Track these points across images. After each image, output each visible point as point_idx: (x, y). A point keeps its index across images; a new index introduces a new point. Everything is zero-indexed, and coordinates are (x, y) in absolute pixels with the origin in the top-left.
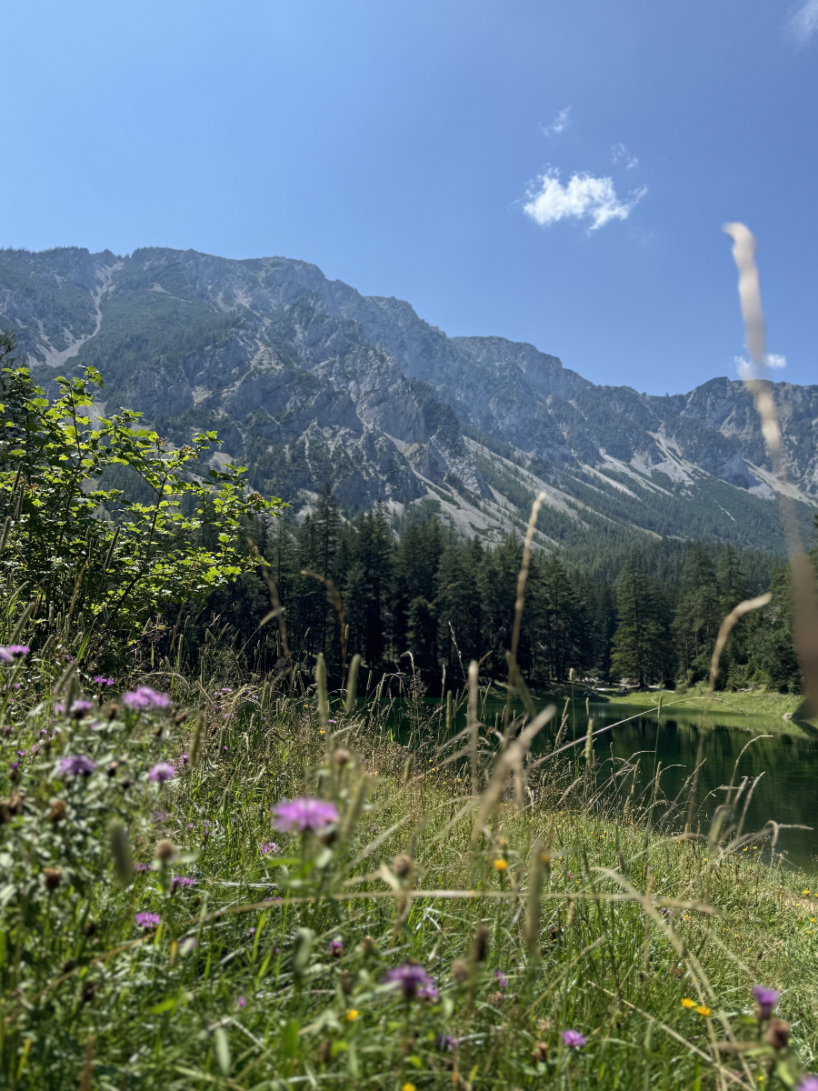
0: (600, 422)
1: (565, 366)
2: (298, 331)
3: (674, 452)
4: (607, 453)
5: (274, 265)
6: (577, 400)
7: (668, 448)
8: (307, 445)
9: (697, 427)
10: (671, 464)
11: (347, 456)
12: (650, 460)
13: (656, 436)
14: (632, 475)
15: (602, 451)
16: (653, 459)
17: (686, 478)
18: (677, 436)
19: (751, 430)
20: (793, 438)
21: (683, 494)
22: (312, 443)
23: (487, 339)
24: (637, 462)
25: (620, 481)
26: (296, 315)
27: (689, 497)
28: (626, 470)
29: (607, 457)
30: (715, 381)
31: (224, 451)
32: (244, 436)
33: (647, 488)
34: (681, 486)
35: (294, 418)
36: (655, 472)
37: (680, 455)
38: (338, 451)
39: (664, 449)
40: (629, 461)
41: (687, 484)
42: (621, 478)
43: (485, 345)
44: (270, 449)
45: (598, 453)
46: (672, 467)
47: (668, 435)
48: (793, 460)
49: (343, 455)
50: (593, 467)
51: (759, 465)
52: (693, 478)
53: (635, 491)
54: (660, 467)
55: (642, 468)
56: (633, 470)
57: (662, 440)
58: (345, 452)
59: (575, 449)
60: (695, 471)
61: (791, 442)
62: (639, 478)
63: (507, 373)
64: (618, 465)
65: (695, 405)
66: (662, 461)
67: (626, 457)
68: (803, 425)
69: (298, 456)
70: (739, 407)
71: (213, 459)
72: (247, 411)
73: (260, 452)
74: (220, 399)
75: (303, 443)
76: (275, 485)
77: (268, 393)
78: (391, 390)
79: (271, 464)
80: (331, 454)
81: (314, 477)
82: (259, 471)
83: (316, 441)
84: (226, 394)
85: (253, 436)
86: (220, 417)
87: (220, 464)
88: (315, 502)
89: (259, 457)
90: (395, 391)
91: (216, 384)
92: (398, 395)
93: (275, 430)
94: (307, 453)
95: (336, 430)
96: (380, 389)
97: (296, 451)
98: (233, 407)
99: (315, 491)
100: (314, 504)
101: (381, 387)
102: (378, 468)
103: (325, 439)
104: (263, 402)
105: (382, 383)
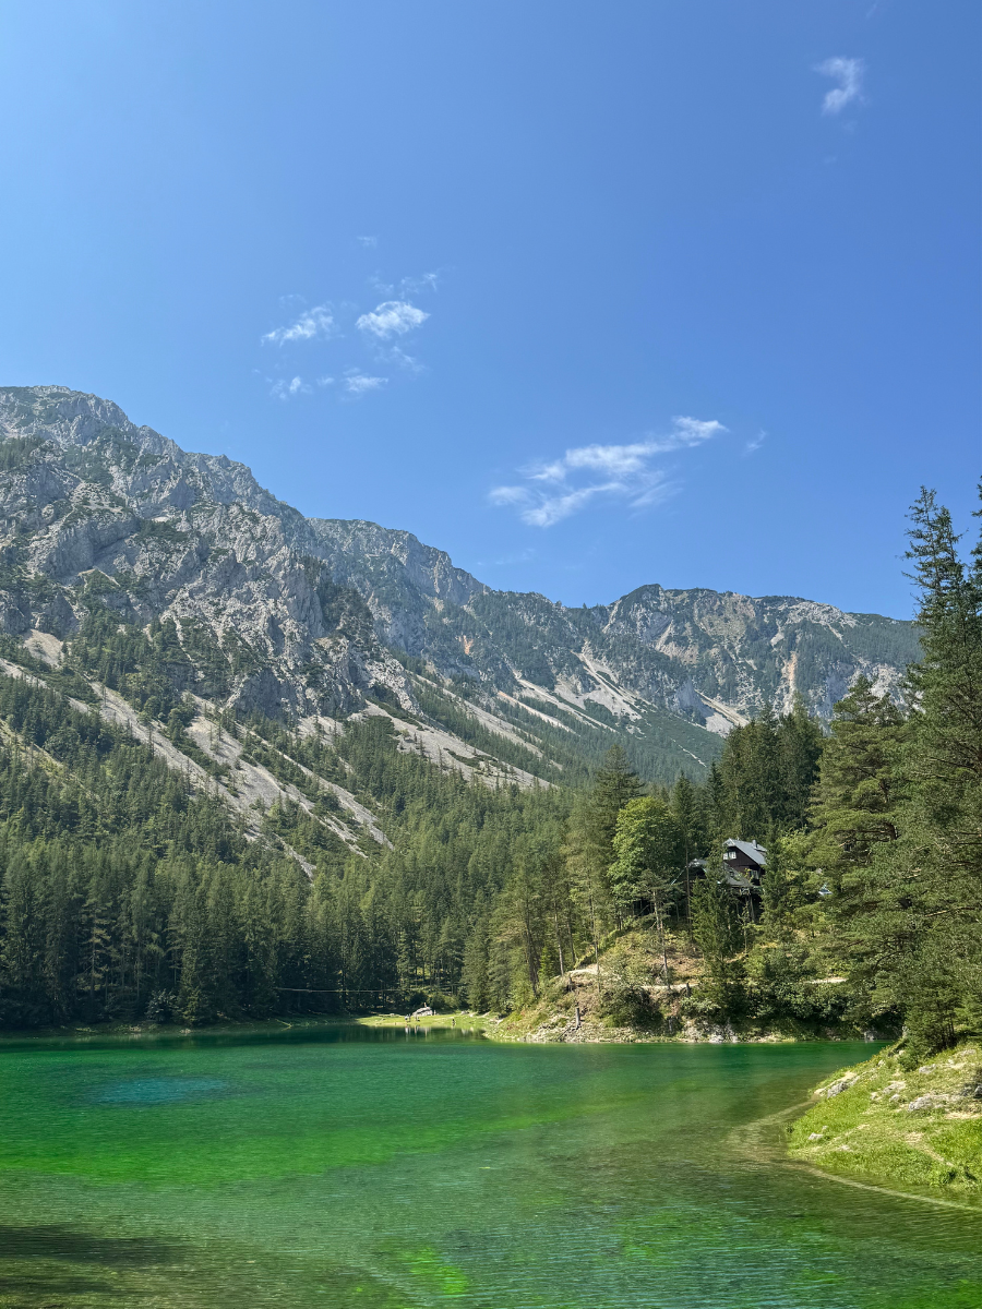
0: (509, 637)
1: (455, 564)
2: (116, 475)
3: (608, 677)
4: (523, 677)
5: (53, 396)
6: (475, 608)
7: (598, 672)
8: (179, 627)
9: (633, 646)
10: (606, 692)
11: (246, 645)
12: (579, 688)
13: (581, 656)
14: (561, 706)
15: (517, 675)
16: (584, 686)
17: (631, 711)
18: (608, 659)
19: (696, 652)
20: (751, 662)
21: (631, 731)
22: (185, 623)
23: (351, 523)
24: (562, 689)
25: (551, 714)
26: (108, 455)
27: (640, 735)
28: (553, 700)
29: (523, 682)
30: (644, 589)
31: (45, 629)
32: (75, 608)
33: (586, 723)
34: (626, 720)
35: (151, 584)
36: (587, 702)
37: (616, 682)
38: (232, 636)
39: (594, 674)
40: (553, 688)
41: (633, 718)
42: (550, 710)
43: (348, 531)
44: (122, 629)
45: (513, 676)
46: (609, 697)
47: (596, 656)
48: (755, 689)
49: (240, 643)
50: (512, 696)
51: (713, 696)
52: (639, 711)
53: (573, 727)
54: (594, 696)
55: (571, 697)
56: (562, 700)
57: (588, 663)
58: (241, 639)
59: (485, 671)
60: (638, 702)
61: (750, 667)
62: (573, 711)
63: (384, 567)
64: (541, 693)
65: (623, 619)
66: (594, 689)
67: (549, 684)
68: (761, 647)
69: (168, 640)
70: (677, 622)
71: (31, 639)
72: (72, 572)
73: (107, 632)
74: (27, 550)
75: (171, 623)
76: (145, 683)
77: (103, 547)
78: (272, 562)
79: (133, 650)
80: (221, 641)
81: (201, 675)
82: (114, 659)
83: (192, 621)
84: (37, 543)
85: (91, 609)
86: (32, 577)
87: (45, 648)
88: (212, 712)
89: (108, 641)
90: (279, 564)
91: (17, 529)
92: (285, 569)
93: (123, 601)
94: (180, 637)
95: (221, 607)
96: (256, 559)
97: (164, 634)
98: (51, 563)
99: (206, 697)
100: (211, 715)
101: (257, 557)
102: (291, 665)
103: (206, 619)
104: (95, 560)
105: (260, 552)
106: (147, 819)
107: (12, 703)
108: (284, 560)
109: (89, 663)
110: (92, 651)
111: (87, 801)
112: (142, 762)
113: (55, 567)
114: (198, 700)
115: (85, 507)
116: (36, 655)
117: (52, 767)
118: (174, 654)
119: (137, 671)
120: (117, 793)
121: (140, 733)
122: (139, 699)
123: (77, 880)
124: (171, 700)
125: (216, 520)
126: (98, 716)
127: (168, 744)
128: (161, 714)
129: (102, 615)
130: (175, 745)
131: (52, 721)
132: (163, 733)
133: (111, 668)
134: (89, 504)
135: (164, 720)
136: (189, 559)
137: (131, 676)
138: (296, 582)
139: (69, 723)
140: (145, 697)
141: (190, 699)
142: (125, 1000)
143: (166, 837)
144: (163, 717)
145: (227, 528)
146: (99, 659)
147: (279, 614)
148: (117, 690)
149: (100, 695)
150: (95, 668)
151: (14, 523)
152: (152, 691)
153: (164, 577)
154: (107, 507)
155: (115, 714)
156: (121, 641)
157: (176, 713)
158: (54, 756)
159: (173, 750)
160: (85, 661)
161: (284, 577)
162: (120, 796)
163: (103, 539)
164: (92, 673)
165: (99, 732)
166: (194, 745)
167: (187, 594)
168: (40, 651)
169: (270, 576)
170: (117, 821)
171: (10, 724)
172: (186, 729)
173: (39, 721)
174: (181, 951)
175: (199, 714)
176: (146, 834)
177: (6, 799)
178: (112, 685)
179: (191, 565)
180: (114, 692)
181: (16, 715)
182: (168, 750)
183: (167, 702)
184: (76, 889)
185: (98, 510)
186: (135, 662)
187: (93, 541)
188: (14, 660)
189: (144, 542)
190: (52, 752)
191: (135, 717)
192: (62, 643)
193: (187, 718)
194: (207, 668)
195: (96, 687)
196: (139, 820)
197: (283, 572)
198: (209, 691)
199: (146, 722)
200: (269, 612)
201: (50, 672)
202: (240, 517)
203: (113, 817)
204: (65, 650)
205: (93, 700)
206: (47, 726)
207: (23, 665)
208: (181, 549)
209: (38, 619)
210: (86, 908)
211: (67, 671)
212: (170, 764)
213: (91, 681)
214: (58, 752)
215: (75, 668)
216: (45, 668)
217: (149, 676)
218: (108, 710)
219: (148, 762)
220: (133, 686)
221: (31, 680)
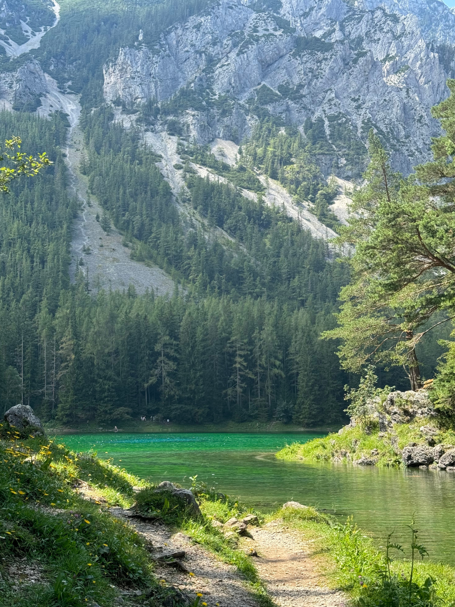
8: (327, 123)
11: (380, 132)
22: (331, 119)
31: (226, 138)
32: (248, 118)
35: (305, 91)
44: (282, 131)
49: (375, 131)
58: (377, 127)
71: (217, 146)
72: (246, 89)
73: (271, 135)
74: (212, 76)
75: (320, 121)
76: (298, 173)
77: (269, 65)
78: (411, 55)
79: (289, 147)
80: (360, 130)
81: (343, 161)
82: (276, 156)
83: (337, 117)
84: (220, 70)
85: (259, 117)
86: (217, 97)
87: (226, 152)
88: (351, 191)
89: (272, 141)
90: (416, 57)
91: (206, 60)
92: (421, 59)
93: (284, 107)
94: (328, 132)
95: (360, 102)
96: (396, 55)
97: (314, 131)
98: (230, 84)
99: (348, 178)
100: (351, 193)
101: (397, 52)
102: (420, 145)
103: (348, 113)
104: (263, 77)
105: (400, 48)
106: (294, 278)
107: (201, 197)
108: (421, 52)
109: (258, 160)
110: (259, 151)
111: (250, 267)
112: (293, 234)
113: (233, 87)
114: (340, 181)
115: (255, 34)
116: (219, 158)
117: (228, 242)
118: (322, 146)
119: (293, 163)
120: (272, 260)
121: (293, 212)
122: (293, 185)
123: (224, 324)
124: (318, 184)
125: (363, 26)
126: (261, 201)
127: (315, 219)
128: (310, 195)
129: (267, 122)
130: (320, 220)
131: (228, 208)
132: (311, 211)
133: (273, 163)
134: (257, 31)
135: (313, 201)
136: (335, 65)
137: (288, 168)
138: (431, 69)
139: (240, 209)
140: (298, 183)
141: (333, 181)
142: (261, 407)
143: (306, 292)
144: (312, 198)
145: (373, 31)
146: (264, 156)
147: (411, 101)
148: (278, 180)
149: (265, 185)
150: (261, 164)
151: (203, 54)
152: (304, 178)
153: (316, 84)
154: (271, 31)
155: (275, 199)
156: (281, 141)
157: (321, 194)
158: (230, 235)
159: (318, 224)
160: (255, 159)
161: (421, 67)
162: (275, 262)
163: (268, 59)
164: (259, 168)
165: (262, 214)
166: (335, 218)
167: (333, 95)
168: (223, 155)
169: (408, 68)
170: (273, 281)
171: (199, 212)
172: (330, 207)
173: (219, 210)
174: (298, 374)
175: (340, 193)
176: (293, 289)
177: (194, 268)
178: (274, 176)
179: (336, 70)
180: (276, 181)
181: (204, 206)
182: (313, 224)
183: (315, 186)
184: (224, 330)
185: (264, 35)
186: (291, 156)
187: (261, 62)
188: (204, 164)
189: (300, 56)
190: (229, 231)
191: (290, 200)
192: (238, 147)
193: (330, 198)
194: (348, 155)
195: (262, 178)
196: (288, 279)
197: (419, 62)
198: (350, 173)
199: (298, 203)
200: (401, 100)
201: (229, 171)
202: (383, 19)
203: (269, 277)
204: (240, 152)
205: (260, 189)
206: (225, 213)
207: (210, 167)
208: (329, 57)
209: (221, 131)
210: (229, 343)
211: (242, 169)
212: (314, 235)
213: (259, 175)
214: (233, 231)
215: (248, 166)
216: (226, 168)
217: (301, 167)
218: (271, 196)
219: (297, 235)
220: (289, 176)
221: (214, 178)
